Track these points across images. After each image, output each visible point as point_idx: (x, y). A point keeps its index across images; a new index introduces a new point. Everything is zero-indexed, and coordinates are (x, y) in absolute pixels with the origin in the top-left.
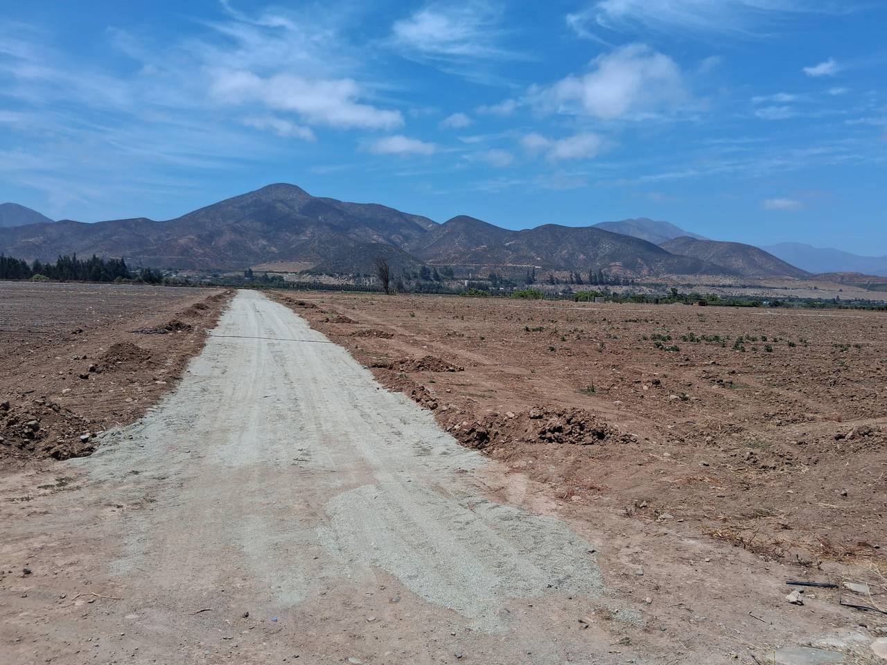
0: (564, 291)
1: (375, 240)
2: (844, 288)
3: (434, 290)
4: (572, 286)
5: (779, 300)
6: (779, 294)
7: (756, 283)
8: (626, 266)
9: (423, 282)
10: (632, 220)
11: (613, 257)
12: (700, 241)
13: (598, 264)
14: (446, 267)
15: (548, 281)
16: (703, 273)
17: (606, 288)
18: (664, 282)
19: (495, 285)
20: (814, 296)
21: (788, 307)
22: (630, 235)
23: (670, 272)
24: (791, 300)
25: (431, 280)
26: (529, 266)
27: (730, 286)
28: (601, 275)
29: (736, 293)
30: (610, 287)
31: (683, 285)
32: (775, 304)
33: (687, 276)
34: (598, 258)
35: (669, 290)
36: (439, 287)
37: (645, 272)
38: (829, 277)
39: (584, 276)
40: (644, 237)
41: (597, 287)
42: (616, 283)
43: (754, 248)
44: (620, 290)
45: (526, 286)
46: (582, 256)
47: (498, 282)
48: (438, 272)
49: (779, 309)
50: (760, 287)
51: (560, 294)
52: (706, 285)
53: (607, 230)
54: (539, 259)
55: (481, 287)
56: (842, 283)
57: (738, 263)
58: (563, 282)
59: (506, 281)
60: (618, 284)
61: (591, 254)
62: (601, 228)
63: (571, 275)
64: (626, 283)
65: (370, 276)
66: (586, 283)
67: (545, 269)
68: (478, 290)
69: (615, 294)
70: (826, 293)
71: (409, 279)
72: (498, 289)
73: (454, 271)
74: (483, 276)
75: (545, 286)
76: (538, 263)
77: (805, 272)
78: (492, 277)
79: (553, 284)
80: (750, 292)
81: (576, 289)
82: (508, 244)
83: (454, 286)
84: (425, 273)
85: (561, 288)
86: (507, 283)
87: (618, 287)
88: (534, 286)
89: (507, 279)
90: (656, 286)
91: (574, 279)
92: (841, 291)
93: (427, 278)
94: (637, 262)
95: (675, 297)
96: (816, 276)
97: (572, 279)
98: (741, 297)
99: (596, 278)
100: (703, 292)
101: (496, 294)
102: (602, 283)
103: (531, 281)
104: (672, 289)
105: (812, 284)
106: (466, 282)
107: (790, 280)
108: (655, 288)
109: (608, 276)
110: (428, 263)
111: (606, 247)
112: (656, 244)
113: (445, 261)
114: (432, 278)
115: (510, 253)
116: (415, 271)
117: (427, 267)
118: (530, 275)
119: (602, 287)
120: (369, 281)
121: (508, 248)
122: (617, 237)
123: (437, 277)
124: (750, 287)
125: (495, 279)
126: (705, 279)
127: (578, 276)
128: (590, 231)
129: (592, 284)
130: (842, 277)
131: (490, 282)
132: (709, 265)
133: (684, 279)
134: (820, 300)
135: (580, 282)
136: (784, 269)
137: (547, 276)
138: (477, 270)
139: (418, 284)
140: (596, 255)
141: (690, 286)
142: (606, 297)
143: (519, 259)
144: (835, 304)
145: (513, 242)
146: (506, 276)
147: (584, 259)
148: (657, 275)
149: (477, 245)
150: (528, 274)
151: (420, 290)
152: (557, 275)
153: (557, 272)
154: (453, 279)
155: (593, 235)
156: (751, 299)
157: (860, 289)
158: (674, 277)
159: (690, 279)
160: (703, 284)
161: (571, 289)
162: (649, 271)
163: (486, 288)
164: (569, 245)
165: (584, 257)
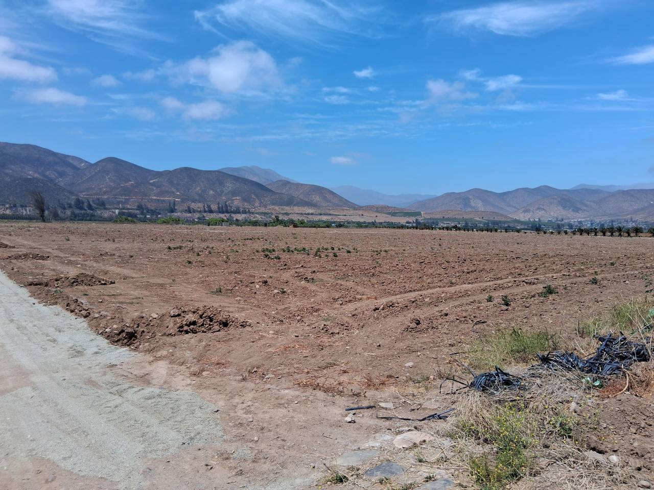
0: (199, 218)
1: (30, 175)
2: (378, 215)
3: (88, 218)
4: (205, 214)
5: (342, 223)
6: (341, 219)
7: (328, 212)
8: (244, 200)
9: (77, 211)
10: (247, 167)
11: (234, 193)
12: (293, 184)
13: (224, 198)
14: (98, 199)
15: (186, 210)
16: (295, 205)
17: (231, 215)
18: (270, 212)
19: (142, 213)
20: (362, 220)
21: (347, 227)
22: (246, 177)
23: (273, 204)
24: (349, 223)
25: (86, 210)
26: (170, 199)
27: (312, 214)
28: (226, 205)
29: (316, 218)
30: (233, 215)
31: (282, 214)
32: (340, 226)
33: (285, 207)
34: (223, 194)
35: (273, 217)
36: (92, 215)
37: (257, 204)
38: (370, 208)
39: (214, 207)
40: (255, 179)
41: (224, 215)
42: (237, 212)
43: (326, 189)
44: (240, 217)
45: (169, 214)
46: (211, 192)
47: (145, 211)
48: (91, 203)
49: (342, 229)
50: (330, 214)
51: (196, 220)
52: (297, 214)
53: (229, 173)
54: (178, 193)
55: (130, 215)
56: (377, 212)
57: (316, 198)
58: (198, 211)
59: (152, 210)
60: (239, 213)
61: (218, 190)
62: (225, 172)
63: (204, 206)
64: (245, 212)
65: (26, 206)
66: (216, 212)
67: (183, 201)
68: (127, 217)
69: (237, 220)
70: (368, 218)
71: (64, 209)
72: (146, 217)
73: (106, 202)
74: (132, 206)
75: (184, 214)
76: (178, 197)
77: (356, 205)
78: (140, 207)
79: (191, 213)
80: (324, 218)
81: (209, 217)
82: (152, 181)
83: (106, 214)
84: (79, 204)
85: (197, 215)
86: (153, 212)
87: (239, 215)
88: (175, 215)
89: (153, 208)
90: (265, 214)
91: (207, 209)
92: (376, 216)
93: (81, 208)
94: (251, 198)
95: (278, 222)
96: (362, 207)
97: (204, 208)
98: (319, 221)
99: (223, 209)
100: (296, 218)
101: (144, 221)
102: (227, 212)
103: (172, 211)
104: (276, 217)
105: (360, 212)
106: (117, 211)
107: (346, 210)
108: (264, 216)
109: (231, 207)
110: (82, 196)
111: (229, 186)
112: (264, 184)
113: (98, 194)
114: (86, 208)
115: (155, 188)
116: (69, 202)
117: (80, 198)
118: (172, 206)
119: (228, 215)
120: (26, 210)
121: (153, 184)
122: (237, 179)
123: (90, 207)
124: (325, 214)
125: (143, 209)
126: (297, 209)
127: (209, 207)
128: (217, 173)
129: (220, 212)
130: (377, 208)
131: (138, 211)
132: (299, 200)
133: (283, 209)
134: (365, 222)
135: (211, 211)
136: (344, 203)
137: (185, 207)
138: (127, 201)
139: (73, 213)
140: (222, 192)
141: (287, 214)
142: (230, 222)
143: (162, 193)
144: (374, 225)
145: (157, 180)
146: (151, 206)
147: (213, 194)
148: (265, 206)
149: (126, 182)
150: (170, 205)
151: (74, 218)
152: (193, 206)
153: (193, 203)
154: (105, 209)
155: (219, 177)
156: (325, 222)
157: (387, 215)
158: (277, 208)
159: (287, 209)
160: (296, 212)
161: (204, 217)
162: (260, 203)
163: (135, 216)
164: (201, 183)
165: (214, 193)
